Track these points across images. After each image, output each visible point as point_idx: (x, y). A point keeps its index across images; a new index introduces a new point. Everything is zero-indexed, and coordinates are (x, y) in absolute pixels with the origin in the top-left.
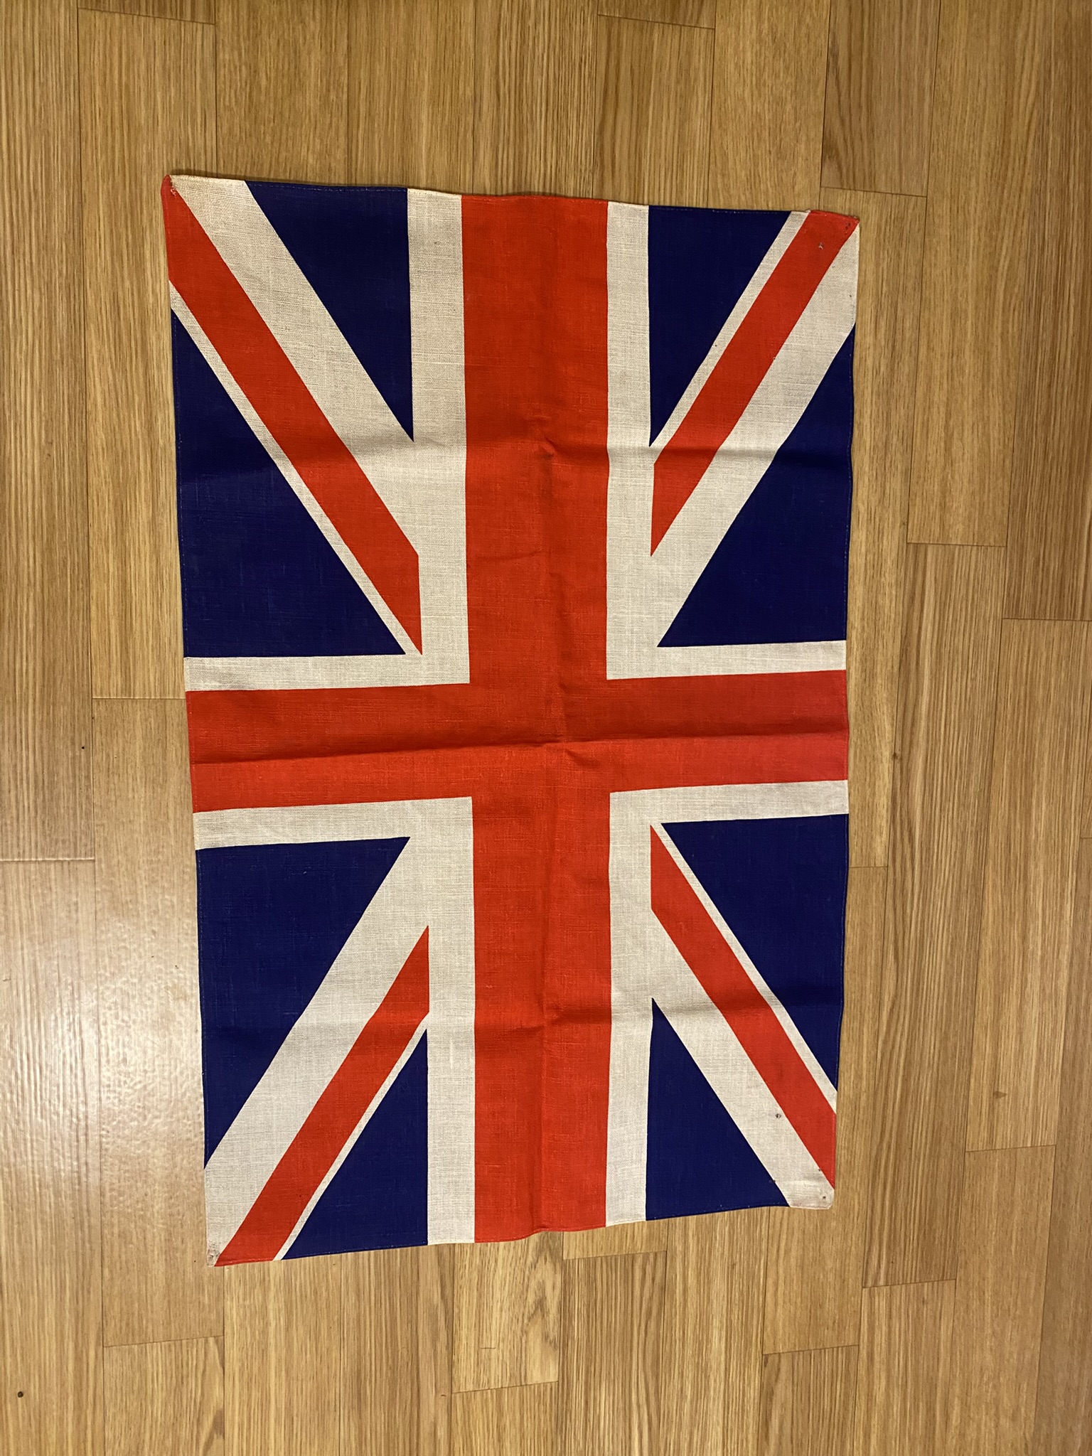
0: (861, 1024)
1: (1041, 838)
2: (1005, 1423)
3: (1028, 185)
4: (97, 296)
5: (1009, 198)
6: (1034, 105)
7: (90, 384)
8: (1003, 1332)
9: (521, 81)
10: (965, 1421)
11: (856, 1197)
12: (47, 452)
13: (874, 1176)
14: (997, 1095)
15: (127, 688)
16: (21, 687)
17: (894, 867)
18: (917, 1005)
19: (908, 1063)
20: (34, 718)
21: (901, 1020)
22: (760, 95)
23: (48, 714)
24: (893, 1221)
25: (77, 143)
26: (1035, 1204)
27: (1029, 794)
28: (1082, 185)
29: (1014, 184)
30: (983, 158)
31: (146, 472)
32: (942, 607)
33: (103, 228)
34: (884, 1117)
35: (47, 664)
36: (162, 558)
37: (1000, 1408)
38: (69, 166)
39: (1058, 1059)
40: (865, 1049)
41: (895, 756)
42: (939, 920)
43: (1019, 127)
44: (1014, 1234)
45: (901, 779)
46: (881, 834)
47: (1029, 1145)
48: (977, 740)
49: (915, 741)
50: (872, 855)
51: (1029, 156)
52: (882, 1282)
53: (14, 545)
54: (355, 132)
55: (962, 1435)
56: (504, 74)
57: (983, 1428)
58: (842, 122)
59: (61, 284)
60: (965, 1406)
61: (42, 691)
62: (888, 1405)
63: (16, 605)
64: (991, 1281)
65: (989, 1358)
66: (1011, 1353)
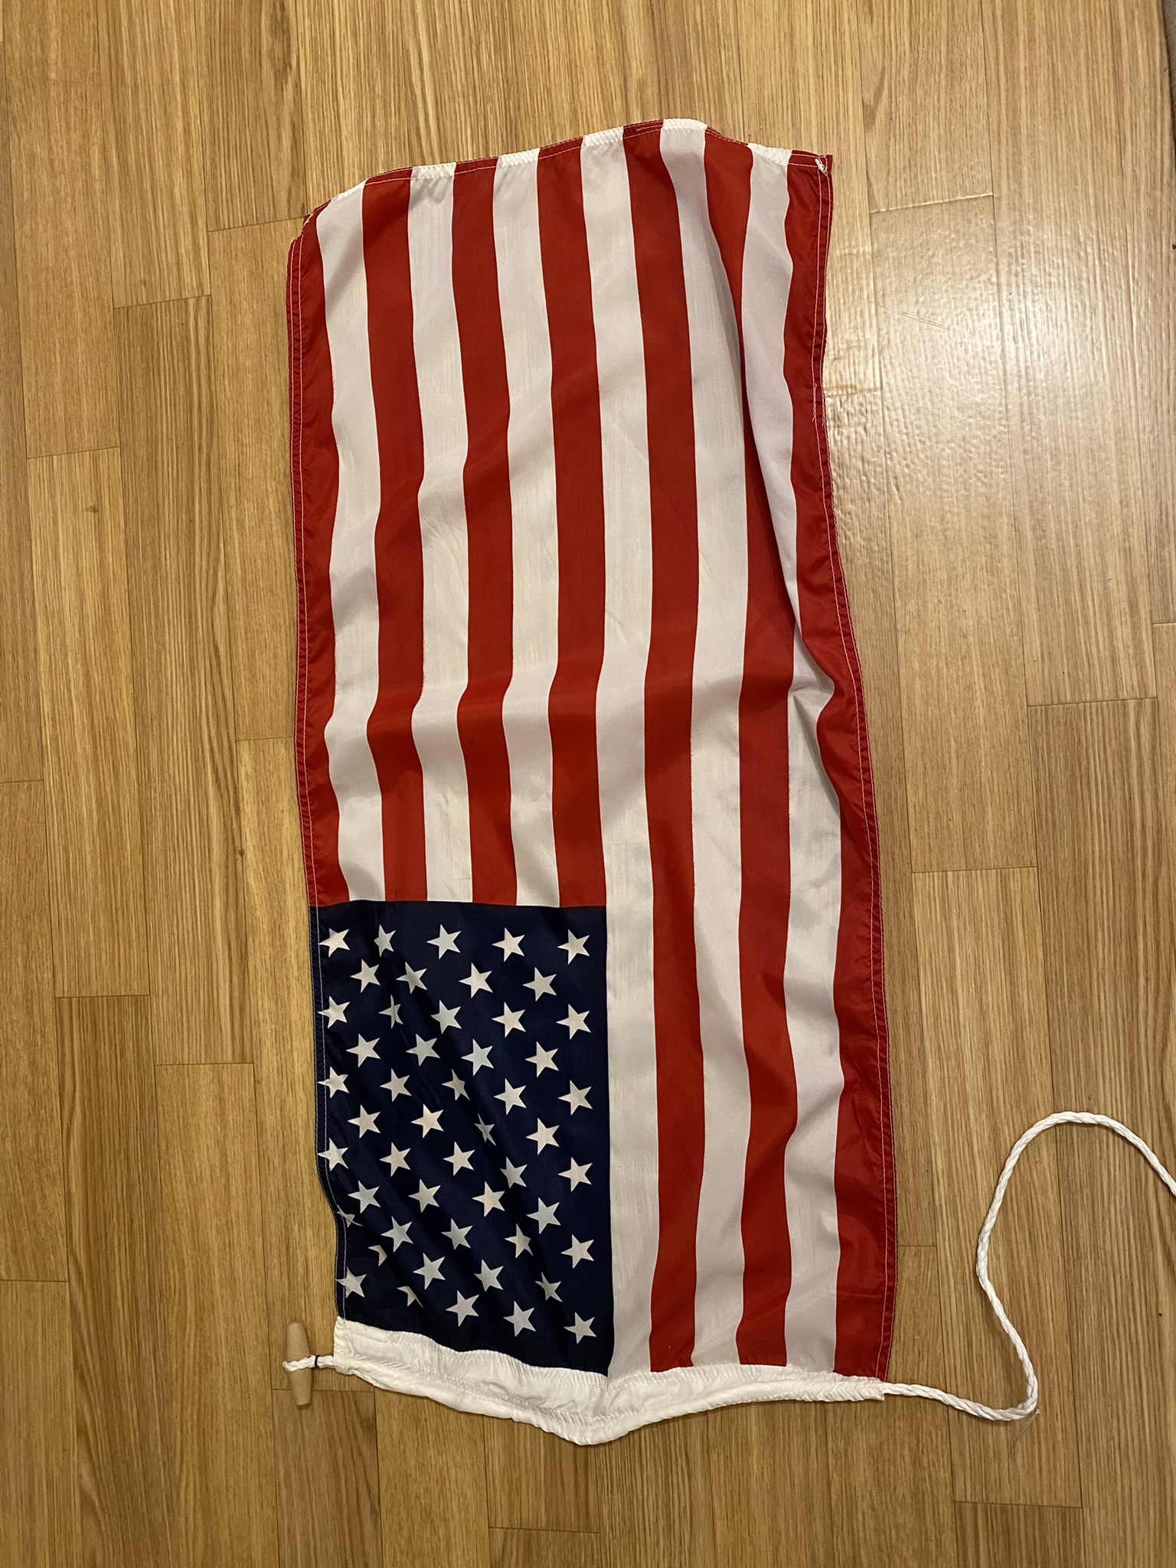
0: (244, 579)
1: (83, 779)
2: (40, 151)
3: (176, 1407)
4: (1051, 1248)
5: (193, 1394)
6: (180, 1480)
7: (1053, 1166)
8: (57, 254)
9: (666, 1471)
10: (84, 149)
11: (228, 393)
12: (1092, 1102)
13: (212, 417)
14: (95, 510)
15: (1004, 881)
16: (1107, 875)
17: (229, 742)
18: (190, 601)
19: (191, 538)
20: (1093, 845)
21: (203, 586)
22: (441, 1471)
23: (1079, 850)
24: (187, 368)
25: (1076, 1387)
26: (41, 394)
27: (102, 822)
28: (124, 1409)
29: (189, 1407)
30: (222, 1428)
31: (997, 1088)
32: (212, 1004)
33: (1048, 1313)
34: (209, 479)
35: (1083, 898)
36: (977, 1008)
37: (49, 168)
38: (1084, 1367)
39: (37, 550)
40: (237, 551)
41: (242, 853)
42: (177, 689)
43: (192, 1460)
44: (58, 361)
45: (232, 830)
46: (247, 774)
47: (55, 457)
48: (160, 874)
49: (223, 869)
50: (253, 753)
51: (179, 1433)
52: (191, 302)
53: (1119, 1012)
54: (819, 1415)
55: (86, 136)
56: (683, 1476)
57: (65, 146)
58: (360, 1454)
59: (1086, 1258)
60: (87, 168)
61: (1087, 871)
62: (168, 166)
63: (1115, 955)
64: (77, 308)
65: (68, 224)
66: (45, 230)
